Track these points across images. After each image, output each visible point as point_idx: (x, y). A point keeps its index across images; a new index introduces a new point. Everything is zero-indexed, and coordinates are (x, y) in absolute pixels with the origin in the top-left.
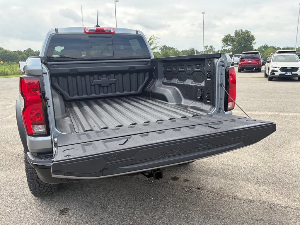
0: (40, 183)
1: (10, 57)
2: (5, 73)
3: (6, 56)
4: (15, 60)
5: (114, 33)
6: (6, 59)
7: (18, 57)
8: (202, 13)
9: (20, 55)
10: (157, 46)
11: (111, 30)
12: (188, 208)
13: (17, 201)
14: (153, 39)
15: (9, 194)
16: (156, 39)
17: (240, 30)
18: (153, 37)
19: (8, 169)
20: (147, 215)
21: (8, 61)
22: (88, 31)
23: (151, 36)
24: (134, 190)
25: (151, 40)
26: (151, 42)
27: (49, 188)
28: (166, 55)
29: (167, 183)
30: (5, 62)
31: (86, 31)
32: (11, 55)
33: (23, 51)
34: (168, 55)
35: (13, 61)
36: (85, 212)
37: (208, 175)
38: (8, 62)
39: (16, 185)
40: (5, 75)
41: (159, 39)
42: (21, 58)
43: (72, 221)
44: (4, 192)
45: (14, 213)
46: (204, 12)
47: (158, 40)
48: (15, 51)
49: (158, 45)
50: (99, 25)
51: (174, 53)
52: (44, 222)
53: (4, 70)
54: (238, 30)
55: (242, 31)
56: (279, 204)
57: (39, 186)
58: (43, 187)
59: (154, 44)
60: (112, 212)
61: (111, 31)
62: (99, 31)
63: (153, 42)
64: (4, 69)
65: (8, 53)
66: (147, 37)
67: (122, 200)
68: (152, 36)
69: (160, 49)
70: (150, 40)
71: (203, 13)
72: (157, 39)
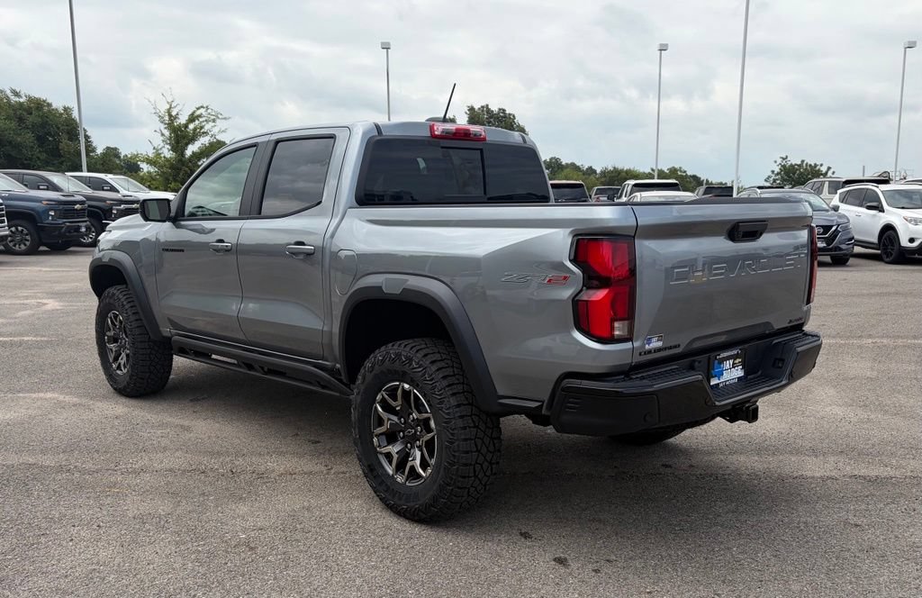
8: (382, 43)
14: (204, 119)
17: (483, 107)
18: (202, 111)
22: (440, 133)
23: (198, 109)
25: (197, 122)
26: (195, 129)
31: (436, 132)
41: (226, 119)
46: (389, 43)
47: (220, 124)
54: (477, 107)
55: (489, 111)
59: (208, 137)
63: (201, 128)
66: (178, 108)
68: (202, 107)
70: (192, 119)
71: (386, 47)
72: (218, 121)
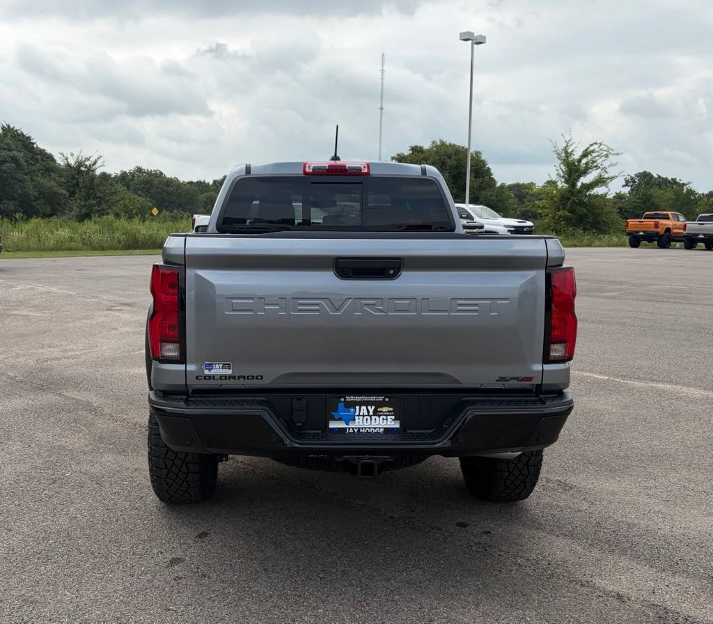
0: (169, 467)
1: (177, 197)
2: (158, 242)
3: (169, 194)
4: (188, 207)
5: (368, 174)
6: (167, 204)
7: (197, 200)
9: (201, 194)
10: (606, 176)
11: (362, 168)
12: (456, 577)
13: (127, 504)
14: (597, 154)
15: (115, 491)
16: (606, 156)
18: (595, 147)
19: (123, 451)
20: (359, 571)
21: (170, 209)
22: (311, 171)
23: (592, 145)
24: (356, 529)
25: (590, 157)
26: (587, 163)
27: (185, 483)
28: (644, 203)
29: (438, 529)
30: (164, 211)
31: (307, 170)
32: (180, 191)
33: (211, 183)
34: (653, 204)
35: (184, 210)
36: (242, 543)
37: (551, 532)
38: (172, 212)
39: (130, 479)
40: (157, 248)
41: (618, 154)
42: (204, 202)
43: (212, 551)
44: (107, 487)
45: (116, 521)
47: (612, 159)
48: (191, 183)
49: (612, 172)
50: (338, 155)
51: (677, 200)
52: (164, 541)
53: (155, 235)
56: (689, 617)
57: (167, 475)
58: (174, 478)
59: (599, 170)
60: (292, 553)
61: (361, 170)
62: (336, 169)
63: (594, 162)
64: (155, 231)
65: (172, 186)
66: (574, 146)
67: (321, 540)
69: (626, 185)
70: (585, 154)
72: (610, 156)
